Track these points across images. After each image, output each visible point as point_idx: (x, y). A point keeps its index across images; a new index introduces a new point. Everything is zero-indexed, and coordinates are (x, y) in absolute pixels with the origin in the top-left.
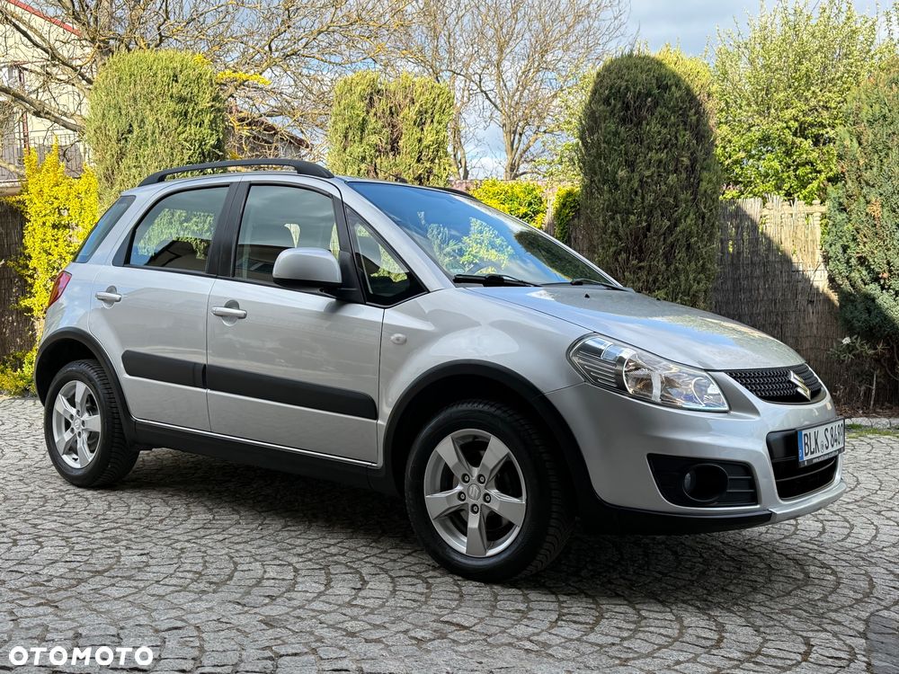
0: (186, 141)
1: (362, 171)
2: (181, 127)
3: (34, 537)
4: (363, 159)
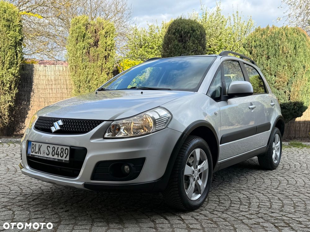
0: (10, 37)
1: (84, 53)
2: (8, 31)
3: (3, 206)
4: (84, 48)
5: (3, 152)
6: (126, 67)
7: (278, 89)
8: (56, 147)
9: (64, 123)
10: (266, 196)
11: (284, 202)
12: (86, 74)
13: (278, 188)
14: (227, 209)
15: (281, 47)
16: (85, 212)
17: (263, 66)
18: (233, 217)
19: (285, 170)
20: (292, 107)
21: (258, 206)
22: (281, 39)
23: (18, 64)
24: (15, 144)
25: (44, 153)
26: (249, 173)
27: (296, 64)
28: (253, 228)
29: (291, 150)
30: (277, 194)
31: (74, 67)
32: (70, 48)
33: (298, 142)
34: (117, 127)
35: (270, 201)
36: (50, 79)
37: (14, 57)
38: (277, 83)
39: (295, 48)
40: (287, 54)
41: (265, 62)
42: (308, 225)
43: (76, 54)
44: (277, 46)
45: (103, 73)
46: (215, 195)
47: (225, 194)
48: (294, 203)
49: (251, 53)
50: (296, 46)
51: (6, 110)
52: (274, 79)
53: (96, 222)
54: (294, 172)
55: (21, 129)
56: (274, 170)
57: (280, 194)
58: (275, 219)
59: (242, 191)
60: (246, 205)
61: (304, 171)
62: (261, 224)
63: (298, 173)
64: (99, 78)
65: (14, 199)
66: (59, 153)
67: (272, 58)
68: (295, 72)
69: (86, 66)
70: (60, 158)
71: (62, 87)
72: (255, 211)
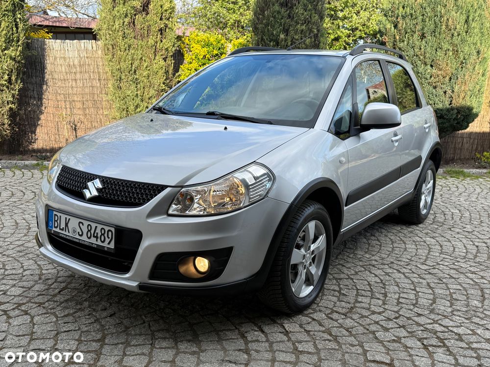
1: (125, 23)
3: (15, 306)
4: (126, 16)
5: (6, 188)
6: (194, 45)
7: (435, 87)
8: (94, 225)
9: (104, 185)
10: (409, 278)
11: (436, 291)
12: (129, 59)
13: (428, 262)
14: (352, 307)
15: (445, 18)
16: (141, 316)
17: (414, 49)
18: (361, 325)
19: (438, 224)
20: (454, 116)
21: (398, 299)
22: (446, 5)
23: (20, 42)
24: (23, 170)
25: (74, 231)
26: (383, 231)
27: (467, 48)
28: (391, 350)
29: (447, 183)
30: (425, 274)
31: (110, 47)
32: (103, 15)
33: (457, 168)
34: (188, 197)
35: (415, 290)
36: (72, 63)
37: (12, 29)
38: (434, 78)
39: (466, 21)
40: (453, 31)
41: (417, 43)
42: (472, 343)
43: (113, 26)
44: (439, 17)
45: (157, 58)
46: (334, 277)
47: (348, 275)
48: (451, 294)
49: (396, 26)
50: (468, 17)
51: (5, 117)
52: (429, 71)
53: (159, 338)
54: (450, 229)
55: (31, 143)
56: (420, 224)
57: (430, 273)
58: (424, 330)
59: (374, 268)
60: (379, 299)
61: (466, 226)
62: (403, 340)
63: (458, 230)
64: (151, 66)
65: (30, 288)
66: (99, 236)
67: (428, 38)
68: (464, 61)
69: (130, 46)
70: (99, 243)
71: (92, 77)
72: (394, 311)
